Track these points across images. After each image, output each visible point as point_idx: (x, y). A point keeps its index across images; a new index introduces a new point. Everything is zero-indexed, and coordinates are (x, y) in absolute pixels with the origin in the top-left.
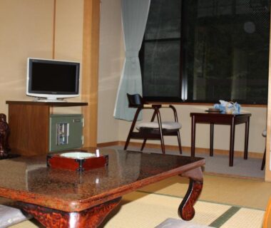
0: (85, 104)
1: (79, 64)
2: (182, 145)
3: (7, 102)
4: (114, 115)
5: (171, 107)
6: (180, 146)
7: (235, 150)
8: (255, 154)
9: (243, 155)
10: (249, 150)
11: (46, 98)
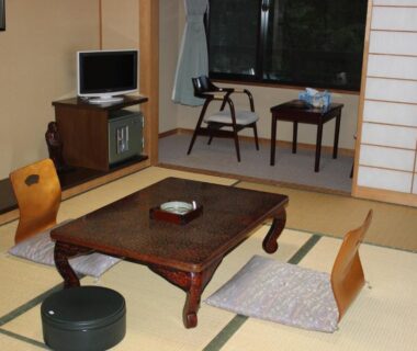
0: (145, 100)
1: (136, 52)
2: (259, 136)
3: (54, 104)
4: (173, 98)
5: (246, 91)
6: (256, 138)
7: (323, 144)
8: (347, 150)
9: (332, 151)
10: (340, 146)
11: (98, 98)
